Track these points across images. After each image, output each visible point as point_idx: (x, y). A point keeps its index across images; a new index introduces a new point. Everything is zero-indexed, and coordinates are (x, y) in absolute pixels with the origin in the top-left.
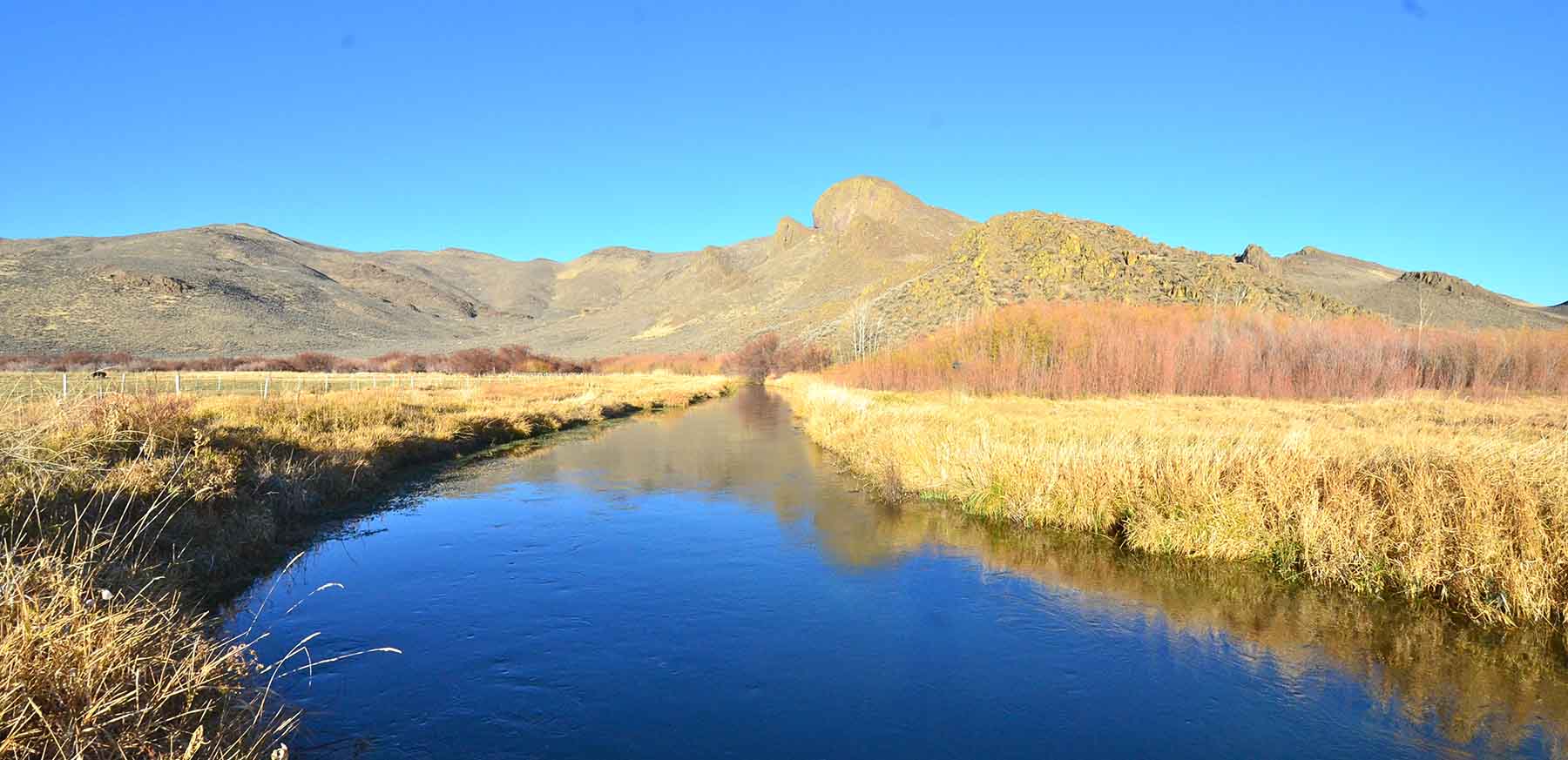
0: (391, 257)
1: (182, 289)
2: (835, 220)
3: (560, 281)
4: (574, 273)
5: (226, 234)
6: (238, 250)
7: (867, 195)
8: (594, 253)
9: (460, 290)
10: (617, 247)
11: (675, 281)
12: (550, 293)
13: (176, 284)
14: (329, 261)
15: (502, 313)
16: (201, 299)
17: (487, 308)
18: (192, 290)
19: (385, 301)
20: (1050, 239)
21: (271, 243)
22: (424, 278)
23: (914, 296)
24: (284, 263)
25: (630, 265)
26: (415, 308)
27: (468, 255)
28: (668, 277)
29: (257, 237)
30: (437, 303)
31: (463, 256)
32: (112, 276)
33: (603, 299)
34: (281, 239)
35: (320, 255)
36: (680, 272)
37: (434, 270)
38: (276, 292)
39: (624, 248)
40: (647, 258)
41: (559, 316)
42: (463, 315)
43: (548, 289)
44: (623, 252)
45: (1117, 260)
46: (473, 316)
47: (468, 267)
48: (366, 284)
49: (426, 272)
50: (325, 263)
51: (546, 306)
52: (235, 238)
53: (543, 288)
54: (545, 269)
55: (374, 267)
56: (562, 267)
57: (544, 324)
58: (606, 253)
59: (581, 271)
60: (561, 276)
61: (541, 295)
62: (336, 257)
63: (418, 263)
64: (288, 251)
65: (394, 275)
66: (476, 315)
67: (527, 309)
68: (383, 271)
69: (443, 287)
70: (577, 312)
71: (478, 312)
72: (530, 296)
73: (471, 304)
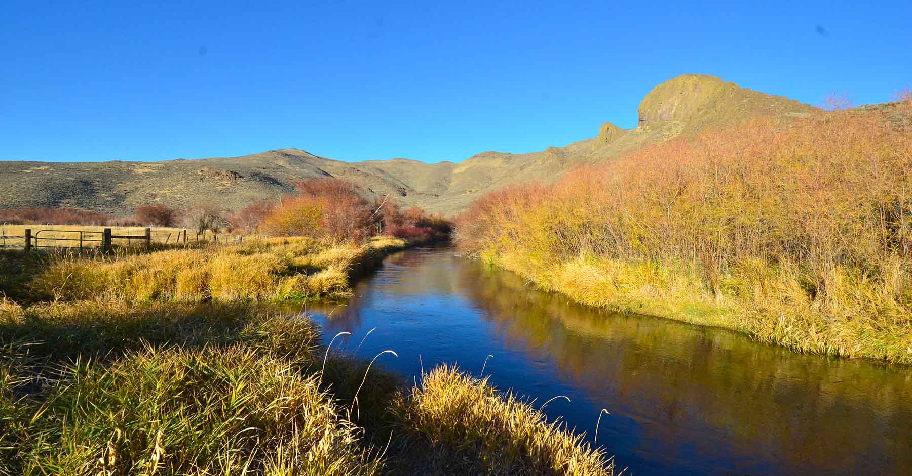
0: (365, 164)
1: (235, 177)
2: (659, 112)
3: (455, 174)
4: (463, 169)
5: (282, 153)
6: (286, 161)
7: (691, 89)
8: (476, 156)
9: (399, 181)
10: (490, 152)
11: (526, 171)
12: (450, 181)
13: (233, 175)
14: (332, 166)
15: (420, 194)
17: (412, 191)
18: (241, 178)
21: (304, 157)
22: (379, 174)
24: (308, 167)
25: (497, 163)
26: (372, 191)
27: (405, 161)
28: (522, 168)
29: (298, 154)
30: (385, 188)
31: (402, 162)
32: (202, 171)
33: (481, 184)
35: (328, 163)
36: (530, 165)
37: (386, 170)
38: (292, 181)
39: (494, 153)
40: (509, 158)
41: (454, 194)
42: (399, 194)
43: (448, 178)
44: (492, 155)
46: (405, 195)
47: (405, 168)
49: (382, 171)
50: (330, 168)
51: (447, 189)
52: (286, 155)
53: (445, 178)
54: (447, 167)
55: (354, 168)
56: (456, 166)
57: (444, 199)
58: (483, 156)
59: (467, 167)
60: (456, 171)
61: (444, 183)
62: (336, 164)
63: (378, 166)
64: (312, 162)
65: (364, 173)
66: (406, 195)
67: (435, 191)
68: (358, 171)
69: (390, 180)
70: (464, 192)
71: (408, 193)
72: (438, 183)
73: (404, 189)
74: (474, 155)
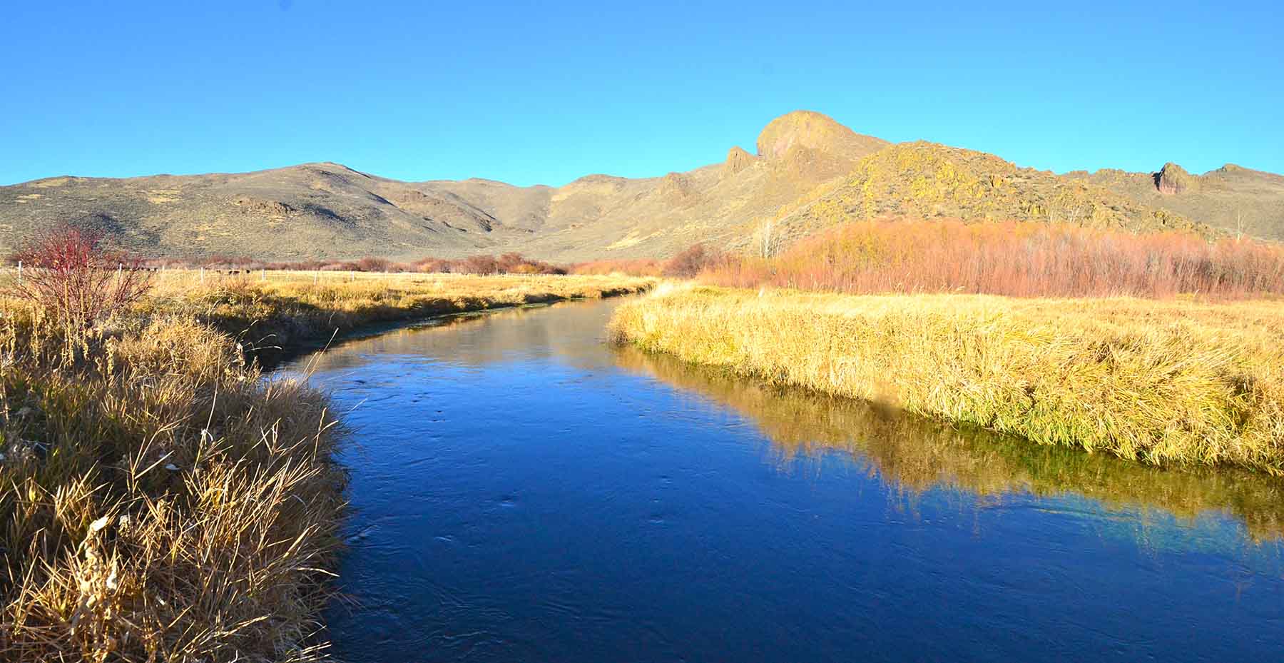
0: (431, 185)
1: (287, 210)
2: (775, 148)
3: (553, 202)
4: (564, 196)
5: (317, 170)
6: (325, 181)
7: (804, 126)
8: (580, 180)
9: (480, 210)
10: (598, 175)
11: (642, 202)
12: (546, 213)
13: (283, 207)
14: (387, 188)
15: (510, 229)
16: (299, 218)
17: (498, 224)
18: (294, 212)
19: (426, 219)
20: (929, 166)
21: (347, 176)
22: (454, 201)
23: (814, 214)
24: (357, 191)
25: (607, 189)
26: (447, 225)
27: (486, 183)
28: (637, 198)
29: (338, 172)
30: (463, 221)
31: (484, 184)
32: (241, 202)
33: (586, 217)
34: (354, 173)
35: (381, 184)
36: (648, 193)
37: (462, 195)
38: (351, 213)
39: (603, 176)
40: (622, 183)
41: (553, 230)
42: (481, 229)
43: (544, 209)
44: (602, 179)
45: (983, 182)
46: (489, 230)
47: (486, 192)
48: (413, 206)
49: (456, 197)
50: (384, 191)
51: (543, 222)
52: (323, 173)
53: (541, 208)
54: (543, 193)
55: (419, 193)
56: (555, 191)
57: (541, 236)
58: (590, 180)
59: (569, 194)
60: (555, 198)
61: (540, 214)
62: (393, 186)
63: (449, 189)
64: (359, 182)
65: (433, 199)
66: (491, 229)
67: (528, 224)
68: (425, 196)
69: (468, 208)
70: (566, 226)
71: (493, 227)
72: (531, 214)
73: (488, 221)
74: (576, 179)
